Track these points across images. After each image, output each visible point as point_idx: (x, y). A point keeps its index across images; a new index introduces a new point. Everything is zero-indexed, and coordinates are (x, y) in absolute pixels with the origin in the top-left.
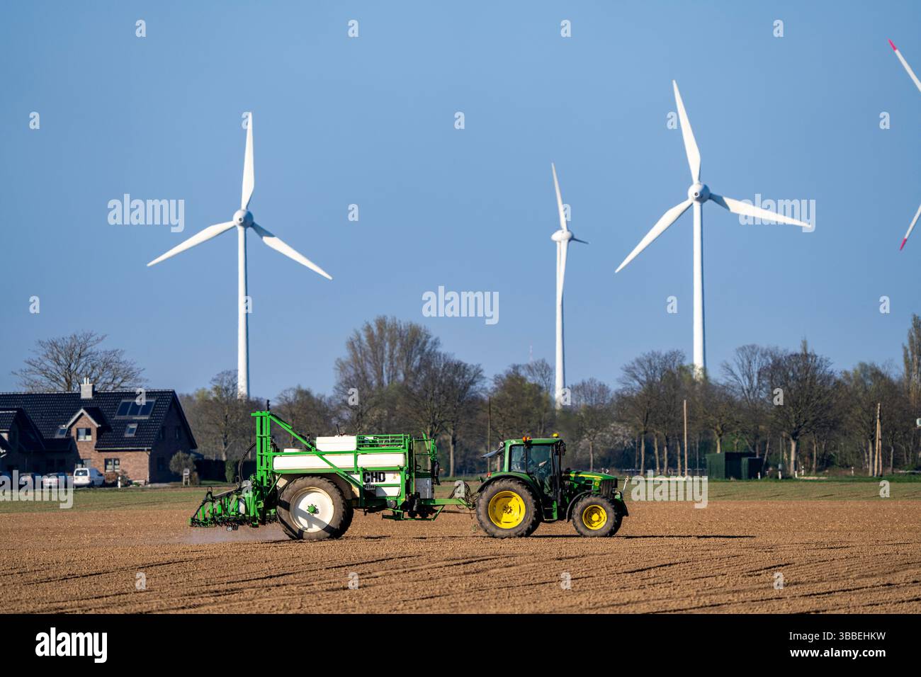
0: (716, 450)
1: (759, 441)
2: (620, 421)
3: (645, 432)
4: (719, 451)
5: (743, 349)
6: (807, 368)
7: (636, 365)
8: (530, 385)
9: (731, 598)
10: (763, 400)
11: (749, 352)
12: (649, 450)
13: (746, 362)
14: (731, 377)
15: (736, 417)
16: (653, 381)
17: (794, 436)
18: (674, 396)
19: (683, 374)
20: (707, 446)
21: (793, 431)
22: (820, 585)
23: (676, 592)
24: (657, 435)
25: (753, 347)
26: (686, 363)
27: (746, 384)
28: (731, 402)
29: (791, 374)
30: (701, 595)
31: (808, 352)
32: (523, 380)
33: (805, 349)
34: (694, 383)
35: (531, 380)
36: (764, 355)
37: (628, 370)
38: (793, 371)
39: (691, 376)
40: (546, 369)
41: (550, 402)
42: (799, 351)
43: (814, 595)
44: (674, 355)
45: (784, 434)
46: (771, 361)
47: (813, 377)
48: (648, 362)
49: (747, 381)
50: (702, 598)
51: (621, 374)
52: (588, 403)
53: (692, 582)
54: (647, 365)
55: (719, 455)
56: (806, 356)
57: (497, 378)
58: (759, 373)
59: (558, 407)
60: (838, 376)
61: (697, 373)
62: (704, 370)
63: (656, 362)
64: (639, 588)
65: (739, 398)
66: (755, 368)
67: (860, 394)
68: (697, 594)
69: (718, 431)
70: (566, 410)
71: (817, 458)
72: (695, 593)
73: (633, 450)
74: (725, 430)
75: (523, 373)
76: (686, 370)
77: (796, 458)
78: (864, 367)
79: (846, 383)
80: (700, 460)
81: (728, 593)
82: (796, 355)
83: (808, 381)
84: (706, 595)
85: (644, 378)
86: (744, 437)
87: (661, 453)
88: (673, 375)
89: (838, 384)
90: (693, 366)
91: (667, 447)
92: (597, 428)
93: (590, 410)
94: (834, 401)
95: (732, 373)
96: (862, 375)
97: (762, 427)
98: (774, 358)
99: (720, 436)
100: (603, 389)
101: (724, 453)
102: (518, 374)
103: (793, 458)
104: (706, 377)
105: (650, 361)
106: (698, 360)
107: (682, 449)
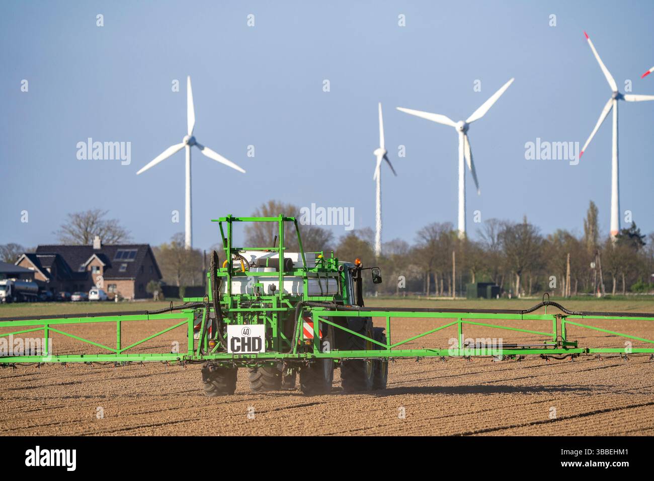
0: (472, 281)
1: (498, 276)
2: (416, 264)
3: (430, 271)
4: (473, 282)
5: (489, 221)
6: (526, 232)
7: (425, 230)
8: (361, 242)
9: (483, 369)
10: (500, 252)
11: (492, 223)
12: (432, 281)
13: (490, 229)
14: (481, 238)
15: (484, 262)
16: (435, 240)
17: (519, 273)
18: (447, 250)
19: (453, 236)
20: (466, 279)
21: (518, 270)
22: (534, 362)
23: (451, 366)
24: (437, 273)
25: (494, 220)
26: (454, 229)
27: (490, 242)
28: (481, 252)
29: (517, 236)
30: (466, 368)
31: (528, 222)
32: (356, 239)
33: (525, 221)
34: (459, 241)
35: (362, 239)
36: (501, 225)
37: (420, 233)
38: (518, 234)
39: (457, 236)
40: (371, 233)
41: (371, 253)
42: (522, 222)
43: (531, 367)
44: (447, 224)
45: (513, 272)
46: (505, 228)
47: (530, 238)
48: (432, 229)
49: (491, 240)
50: (466, 369)
51: (416, 235)
52: (396, 253)
53: (461, 360)
54: (431, 230)
55: (473, 285)
56: (526, 225)
57: (342, 237)
58: (498, 236)
59: (377, 254)
60: (545, 237)
61: (461, 235)
62: (465, 233)
63: (437, 229)
64: (430, 364)
65: (486, 250)
66: (496, 232)
67: (558, 248)
68: (463, 367)
69: (473, 270)
70: (382, 257)
71: (532, 286)
72: (462, 367)
73: (422, 281)
74: (477, 269)
75: (357, 235)
76: (454, 233)
77: (519, 286)
78: (560, 232)
79: (550, 241)
80: (463, 287)
81: (481, 366)
82: (520, 225)
83: (527, 241)
84: (469, 367)
85: (429, 238)
86: (489, 273)
87: (439, 283)
88: (447, 236)
89: (545, 242)
90: (458, 231)
91: (444, 279)
92: (401, 268)
93: (397, 257)
94: (542, 252)
95: (482, 236)
96: (559, 237)
97: (500, 268)
98: (507, 227)
99: (475, 273)
100: (405, 245)
101: (476, 284)
102: (354, 235)
103: (517, 286)
104: (466, 238)
105: (433, 228)
106: (461, 227)
107: (452, 281)
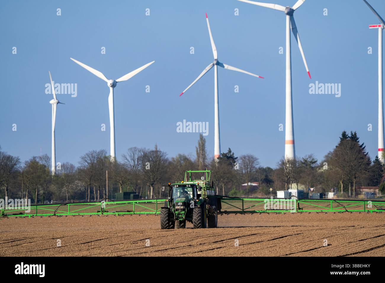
0: (120, 191)
1: (138, 187)
2: (80, 180)
3: (90, 184)
4: (121, 192)
5: (131, 149)
6: (157, 156)
7: (86, 156)
8: (41, 165)
9: (126, 253)
10: (139, 170)
11: (133, 150)
12: (92, 192)
13: (132, 155)
14: (126, 161)
15: (128, 177)
16: (94, 163)
17: (152, 185)
18: (102, 169)
19: (106, 159)
20: (116, 190)
21: (152, 183)
22: (162, 246)
23: (103, 251)
24: (95, 186)
25: (135, 148)
26: (107, 155)
27: (132, 163)
28: (126, 171)
29: (151, 159)
30: (113, 252)
31: (158, 150)
32: (37, 163)
33: (156, 149)
34: (111, 163)
35: (41, 163)
36: (140, 151)
37: (83, 158)
38: (152, 158)
39: (109, 160)
40: (47, 158)
41: (50, 172)
42: (154, 149)
43: (160, 251)
44: (102, 152)
45: (148, 184)
46: (142, 154)
47: (160, 160)
48: (91, 155)
49: (133, 162)
50: (113, 253)
51: (80, 160)
52: (66, 172)
53: (110, 247)
54: (91, 156)
55: (121, 193)
56: (157, 152)
57: (26, 162)
58: (138, 159)
59: (53, 174)
60: (170, 160)
61: (112, 159)
62: (115, 158)
63: (95, 155)
64: (87, 250)
65: (129, 169)
66: (136, 157)
67: (179, 167)
68: (111, 252)
69: (120, 183)
70: (56, 176)
71: (161, 194)
72: (111, 251)
73: (85, 192)
74: (123, 183)
75: (37, 160)
76: (107, 158)
77: (153, 194)
78: (180, 156)
79: (173, 162)
80: (113, 195)
81: (124, 251)
82: (153, 151)
83: (158, 162)
84: (115, 252)
85: (89, 162)
86: (131, 186)
87: (97, 193)
88: (102, 160)
89: (170, 163)
90: (110, 156)
91: (99, 190)
92: (69, 183)
93: (67, 176)
94: (168, 170)
95: (127, 159)
96: (179, 159)
97: (139, 181)
98: (144, 152)
99: (121, 185)
100: (72, 166)
101: (123, 193)
102: (35, 161)
103: (151, 194)
104: (116, 161)
105: (92, 155)
106: (112, 154)
107: (106, 191)
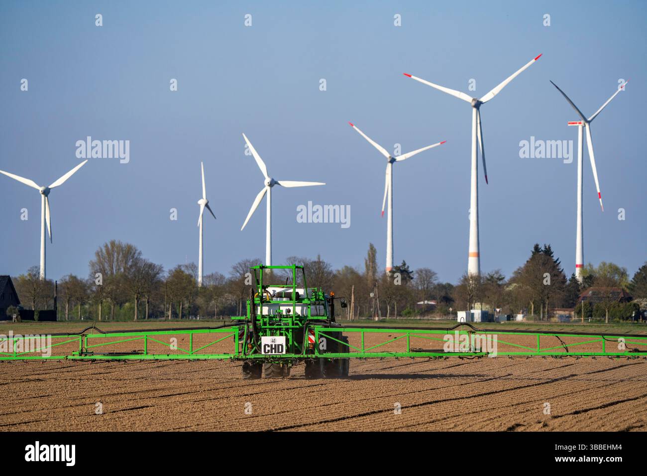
2: (230, 293)
3: (242, 299)
5: (290, 259)
6: (320, 268)
7: (238, 266)
8: (186, 275)
10: (299, 283)
11: (292, 259)
14: (284, 272)
25: (295, 257)
27: (291, 275)
29: (312, 271)
31: (321, 260)
32: (183, 272)
33: (319, 259)
34: (266, 274)
35: (187, 272)
36: (299, 261)
37: (235, 268)
39: (265, 271)
40: (194, 267)
41: (196, 283)
42: (316, 260)
44: (257, 261)
47: (323, 273)
51: (231, 270)
52: (214, 284)
54: (243, 265)
56: (319, 262)
57: (170, 271)
59: (200, 285)
60: (335, 272)
63: (248, 264)
67: (344, 281)
70: (204, 287)
73: (236, 307)
75: (183, 269)
78: (347, 268)
79: (339, 275)
82: (315, 262)
83: (321, 275)
85: (242, 272)
89: (335, 276)
92: (218, 296)
93: (216, 288)
94: (332, 284)
96: (346, 272)
98: (304, 263)
100: (222, 277)
102: (180, 269)
105: (245, 264)
106: (268, 263)
